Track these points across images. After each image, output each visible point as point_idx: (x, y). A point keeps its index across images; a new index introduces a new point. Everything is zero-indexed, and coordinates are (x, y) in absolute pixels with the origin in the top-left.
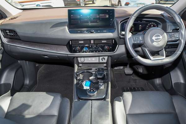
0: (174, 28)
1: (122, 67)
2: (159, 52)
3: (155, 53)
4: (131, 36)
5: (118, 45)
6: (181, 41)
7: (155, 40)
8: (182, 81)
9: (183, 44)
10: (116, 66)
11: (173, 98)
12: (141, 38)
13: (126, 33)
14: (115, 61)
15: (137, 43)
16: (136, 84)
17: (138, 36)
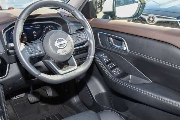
0: (77, 28)
1: (23, 95)
2: (68, 62)
3: (63, 64)
4: (24, 47)
5: (8, 65)
6: (89, 42)
7: (58, 47)
8: (103, 91)
9: (93, 45)
10: (15, 96)
11: (100, 115)
12: (39, 48)
13: (15, 44)
14: (10, 88)
15: (35, 55)
16: (49, 112)
17: (34, 45)
